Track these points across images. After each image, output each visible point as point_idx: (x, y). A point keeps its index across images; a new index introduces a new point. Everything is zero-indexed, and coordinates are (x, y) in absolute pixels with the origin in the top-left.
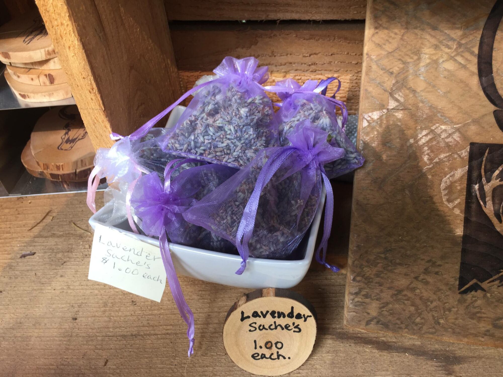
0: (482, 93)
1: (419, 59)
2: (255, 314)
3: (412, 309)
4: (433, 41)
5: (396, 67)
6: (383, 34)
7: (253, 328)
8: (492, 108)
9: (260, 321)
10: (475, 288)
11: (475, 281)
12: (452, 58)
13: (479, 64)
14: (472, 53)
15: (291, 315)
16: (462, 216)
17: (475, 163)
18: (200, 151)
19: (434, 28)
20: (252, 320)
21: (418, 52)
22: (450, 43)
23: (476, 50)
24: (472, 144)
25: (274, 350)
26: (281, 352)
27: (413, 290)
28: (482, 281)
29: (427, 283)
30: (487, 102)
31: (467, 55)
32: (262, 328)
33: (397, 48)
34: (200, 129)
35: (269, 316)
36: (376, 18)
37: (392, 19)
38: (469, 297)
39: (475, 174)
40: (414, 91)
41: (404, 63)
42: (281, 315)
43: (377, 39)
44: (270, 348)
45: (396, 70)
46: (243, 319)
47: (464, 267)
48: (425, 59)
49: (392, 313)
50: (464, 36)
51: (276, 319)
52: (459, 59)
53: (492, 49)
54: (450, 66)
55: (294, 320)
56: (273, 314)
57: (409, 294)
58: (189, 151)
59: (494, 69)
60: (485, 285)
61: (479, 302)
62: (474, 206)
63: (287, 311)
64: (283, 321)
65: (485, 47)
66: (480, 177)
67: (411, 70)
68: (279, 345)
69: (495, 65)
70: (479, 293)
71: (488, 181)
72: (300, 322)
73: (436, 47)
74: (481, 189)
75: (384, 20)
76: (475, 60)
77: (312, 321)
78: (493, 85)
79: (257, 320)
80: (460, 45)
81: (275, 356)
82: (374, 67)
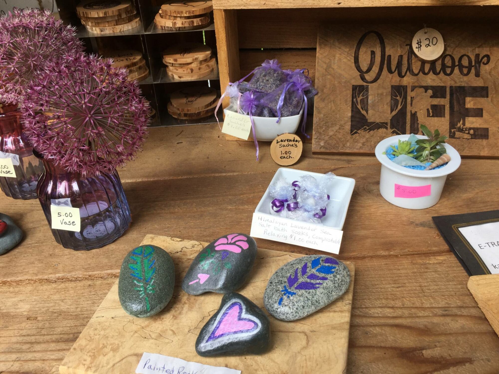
0: (356, 69)
1: (335, 58)
2: (282, 141)
3: (335, 142)
4: (339, 52)
5: (327, 61)
6: (322, 51)
7: (281, 146)
8: (359, 73)
9: (283, 143)
10: (356, 133)
11: (356, 130)
12: (346, 58)
13: (355, 59)
14: (352, 56)
15: (294, 141)
16: (351, 109)
17: (354, 92)
18: (261, 88)
19: (340, 48)
20: (281, 143)
21: (334, 56)
22: (345, 53)
23: (353, 55)
24: (353, 85)
25: (288, 154)
26: (291, 155)
27: (336, 135)
28: (358, 130)
29: (340, 133)
30: (357, 71)
31: (350, 57)
32: (284, 146)
33: (328, 55)
34: (261, 80)
35: (286, 141)
36: (320, 45)
37: (326, 45)
38: (354, 136)
39: (354, 95)
40: (333, 69)
41: (330, 60)
42: (290, 141)
43: (320, 52)
44: (286, 154)
45: (327, 62)
46: (277, 143)
47: (352, 126)
48: (337, 58)
49: (328, 144)
50: (350, 50)
51: (289, 142)
52: (348, 58)
53: (358, 54)
54: (345, 60)
55: (295, 142)
56: (288, 140)
57: (334, 137)
58: (257, 88)
59: (359, 61)
60: (359, 132)
61: (357, 138)
62: (354, 106)
63: (292, 139)
64: (291, 143)
65: (356, 54)
66: (356, 96)
67: (332, 62)
68: (290, 152)
69: (360, 60)
70: (357, 134)
71: (359, 97)
72: (297, 143)
73: (340, 54)
74: (356, 100)
75: (323, 46)
76: (353, 58)
77: (301, 142)
78: (359, 66)
79: (282, 143)
80: (348, 53)
81: (288, 157)
82: (320, 61)
